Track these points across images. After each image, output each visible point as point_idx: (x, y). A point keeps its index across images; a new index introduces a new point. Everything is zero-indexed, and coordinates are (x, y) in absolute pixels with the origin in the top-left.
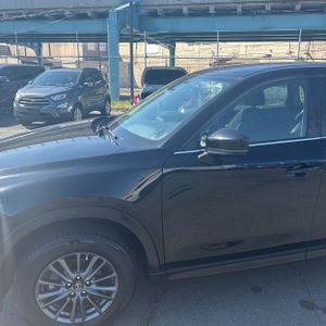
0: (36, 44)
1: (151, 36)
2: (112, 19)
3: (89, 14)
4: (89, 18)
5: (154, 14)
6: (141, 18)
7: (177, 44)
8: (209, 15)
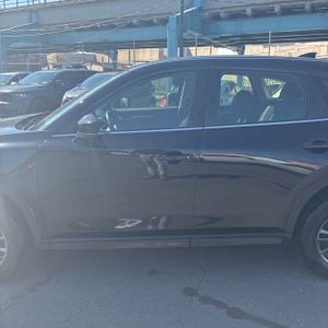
0: (112, 52)
1: (215, 39)
2: (172, 24)
3: (155, 21)
4: (155, 25)
5: (217, 17)
6: (204, 21)
7: (247, 47)
8: (275, 14)
